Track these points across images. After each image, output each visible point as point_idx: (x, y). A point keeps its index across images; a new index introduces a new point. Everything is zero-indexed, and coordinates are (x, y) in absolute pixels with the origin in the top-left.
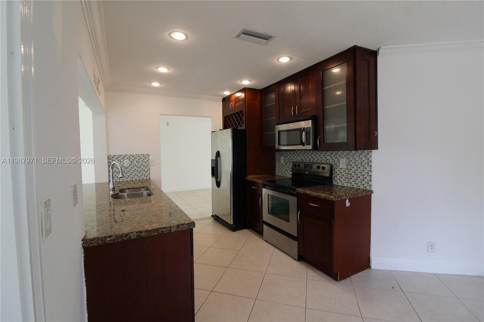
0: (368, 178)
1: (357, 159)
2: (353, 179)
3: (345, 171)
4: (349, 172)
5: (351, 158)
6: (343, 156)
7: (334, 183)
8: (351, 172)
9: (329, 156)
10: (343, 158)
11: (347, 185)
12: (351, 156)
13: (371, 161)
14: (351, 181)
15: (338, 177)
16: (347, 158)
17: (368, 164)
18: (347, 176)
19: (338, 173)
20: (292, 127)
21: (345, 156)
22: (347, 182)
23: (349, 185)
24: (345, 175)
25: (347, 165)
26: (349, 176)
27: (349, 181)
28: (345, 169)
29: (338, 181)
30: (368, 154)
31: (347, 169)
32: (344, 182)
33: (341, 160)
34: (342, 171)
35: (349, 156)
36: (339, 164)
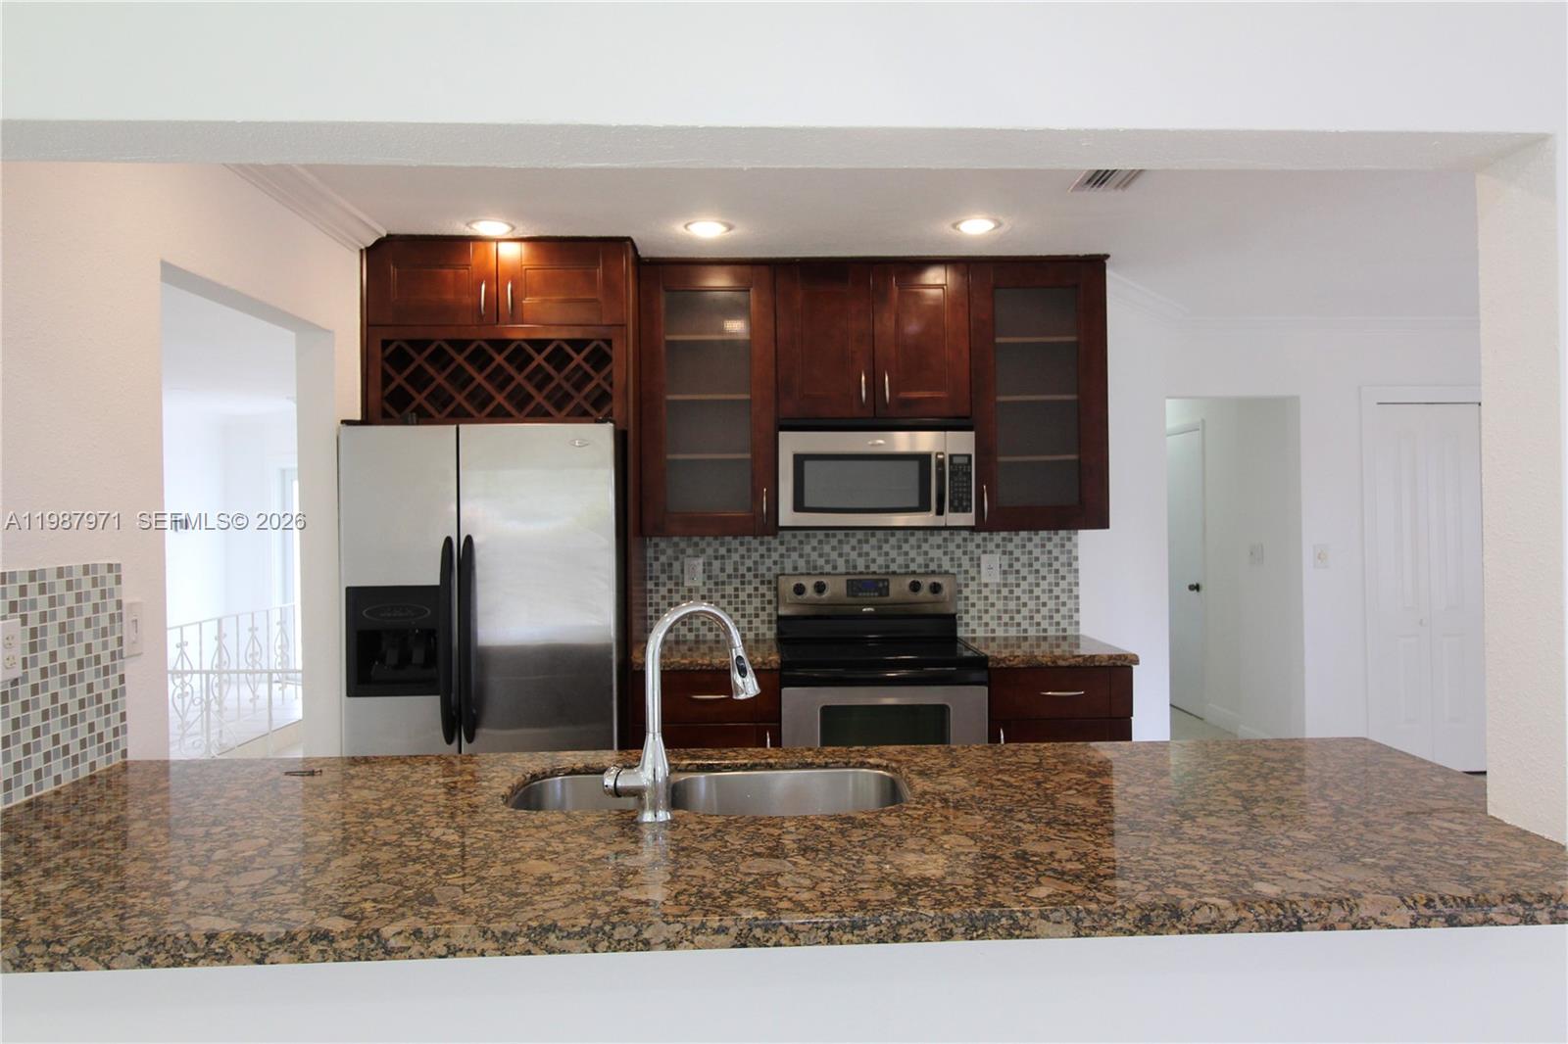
0: (1071, 604)
1: (1037, 552)
2: (1025, 612)
3: (999, 592)
4: (1011, 592)
5: (1017, 553)
6: (991, 546)
7: (961, 632)
8: (1017, 592)
9: (939, 547)
10: (992, 552)
11: (1006, 631)
12: (1017, 546)
13: (1076, 558)
14: (1018, 618)
15: (973, 612)
16: (1004, 553)
17: (1070, 565)
18: (1005, 605)
19: (973, 598)
20: (880, 445)
21: (998, 546)
22: (1006, 624)
23: (1013, 632)
24: (1000, 605)
25: (1005, 572)
26: (1012, 605)
27: (1012, 618)
28: (998, 585)
29: (974, 625)
30: (1069, 539)
31: (1005, 585)
32: (993, 624)
33: (985, 558)
34: (986, 592)
35: (1010, 547)
36: (979, 572)
